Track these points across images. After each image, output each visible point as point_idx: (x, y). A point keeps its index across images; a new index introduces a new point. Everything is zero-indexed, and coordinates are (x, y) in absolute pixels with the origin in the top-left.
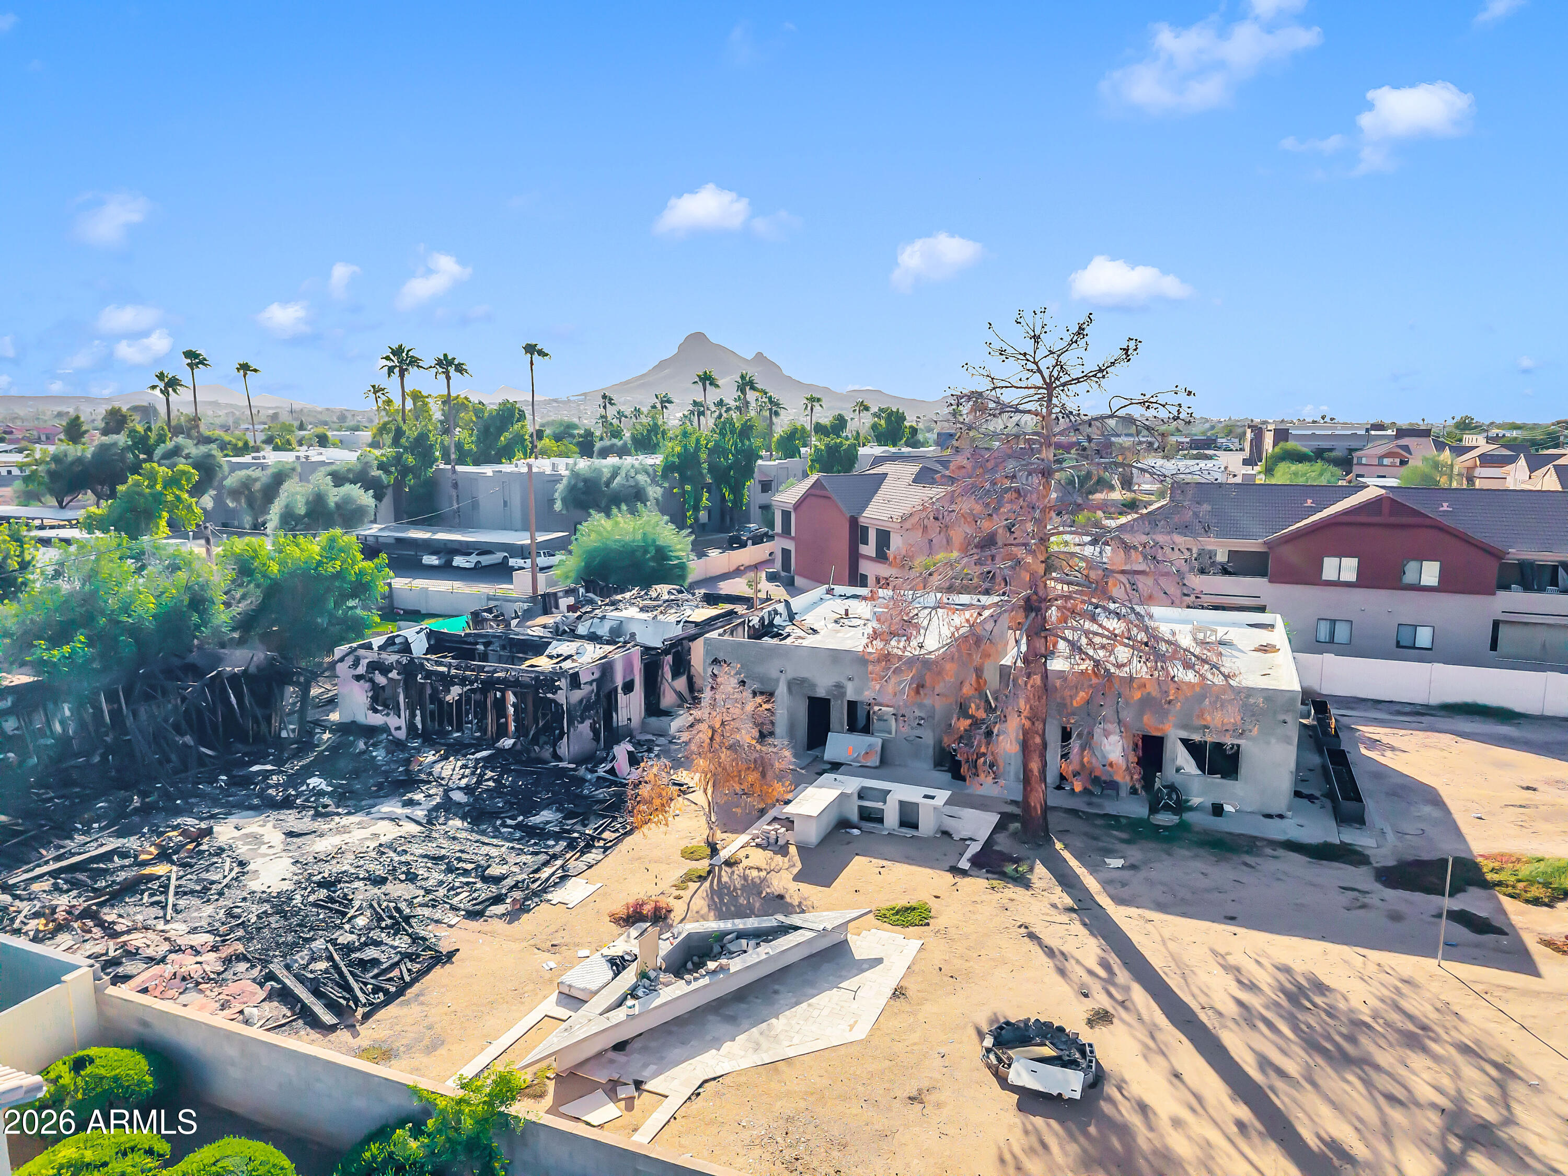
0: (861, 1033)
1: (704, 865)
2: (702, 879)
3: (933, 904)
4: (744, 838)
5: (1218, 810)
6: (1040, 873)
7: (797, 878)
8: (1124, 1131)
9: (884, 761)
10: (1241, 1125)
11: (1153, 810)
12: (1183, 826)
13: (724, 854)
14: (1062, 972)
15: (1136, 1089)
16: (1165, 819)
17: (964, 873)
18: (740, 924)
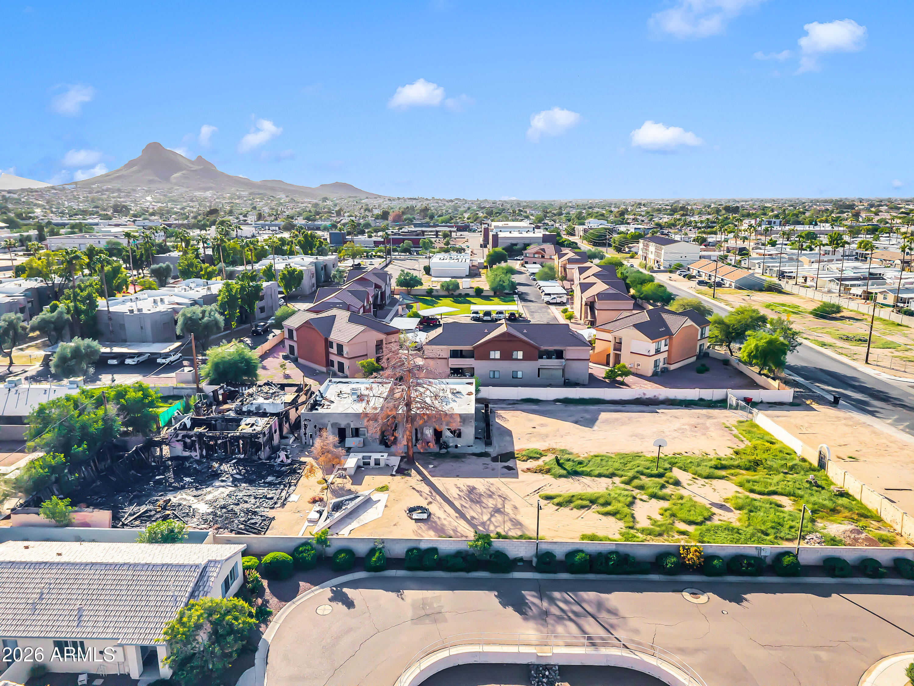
0: (380, 515)
1: (325, 485)
2: (327, 489)
3: (388, 484)
4: (332, 476)
5: (456, 447)
6: (413, 472)
7: (352, 484)
8: (435, 522)
9: (364, 444)
10: (457, 517)
11: (440, 449)
12: (448, 452)
13: (330, 481)
14: (421, 495)
15: (437, 515)
16: (444, 451)
17: (394, 475)
18: (345, 498)
